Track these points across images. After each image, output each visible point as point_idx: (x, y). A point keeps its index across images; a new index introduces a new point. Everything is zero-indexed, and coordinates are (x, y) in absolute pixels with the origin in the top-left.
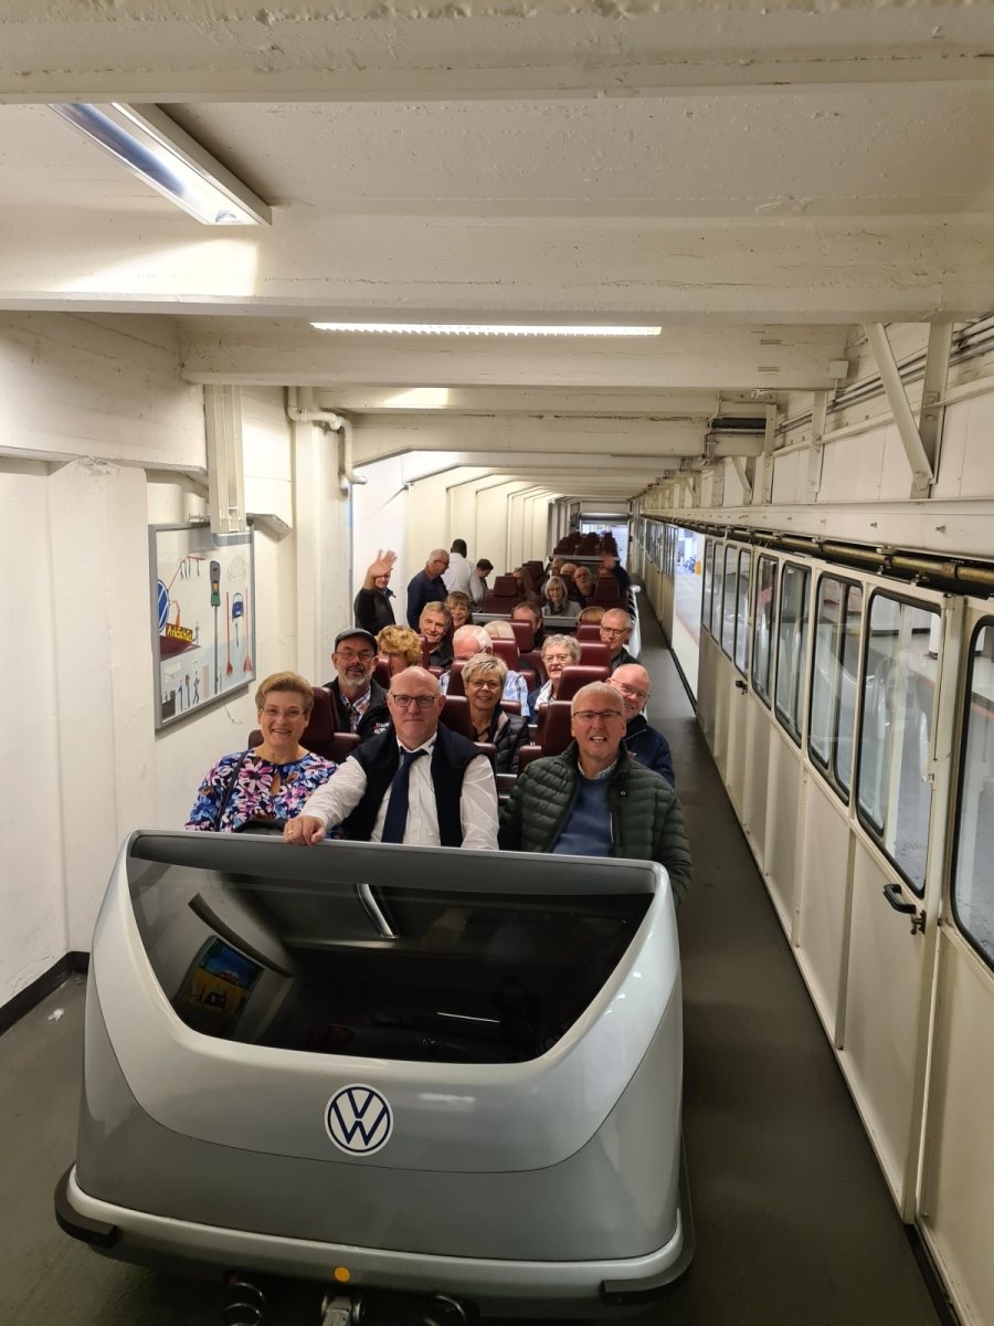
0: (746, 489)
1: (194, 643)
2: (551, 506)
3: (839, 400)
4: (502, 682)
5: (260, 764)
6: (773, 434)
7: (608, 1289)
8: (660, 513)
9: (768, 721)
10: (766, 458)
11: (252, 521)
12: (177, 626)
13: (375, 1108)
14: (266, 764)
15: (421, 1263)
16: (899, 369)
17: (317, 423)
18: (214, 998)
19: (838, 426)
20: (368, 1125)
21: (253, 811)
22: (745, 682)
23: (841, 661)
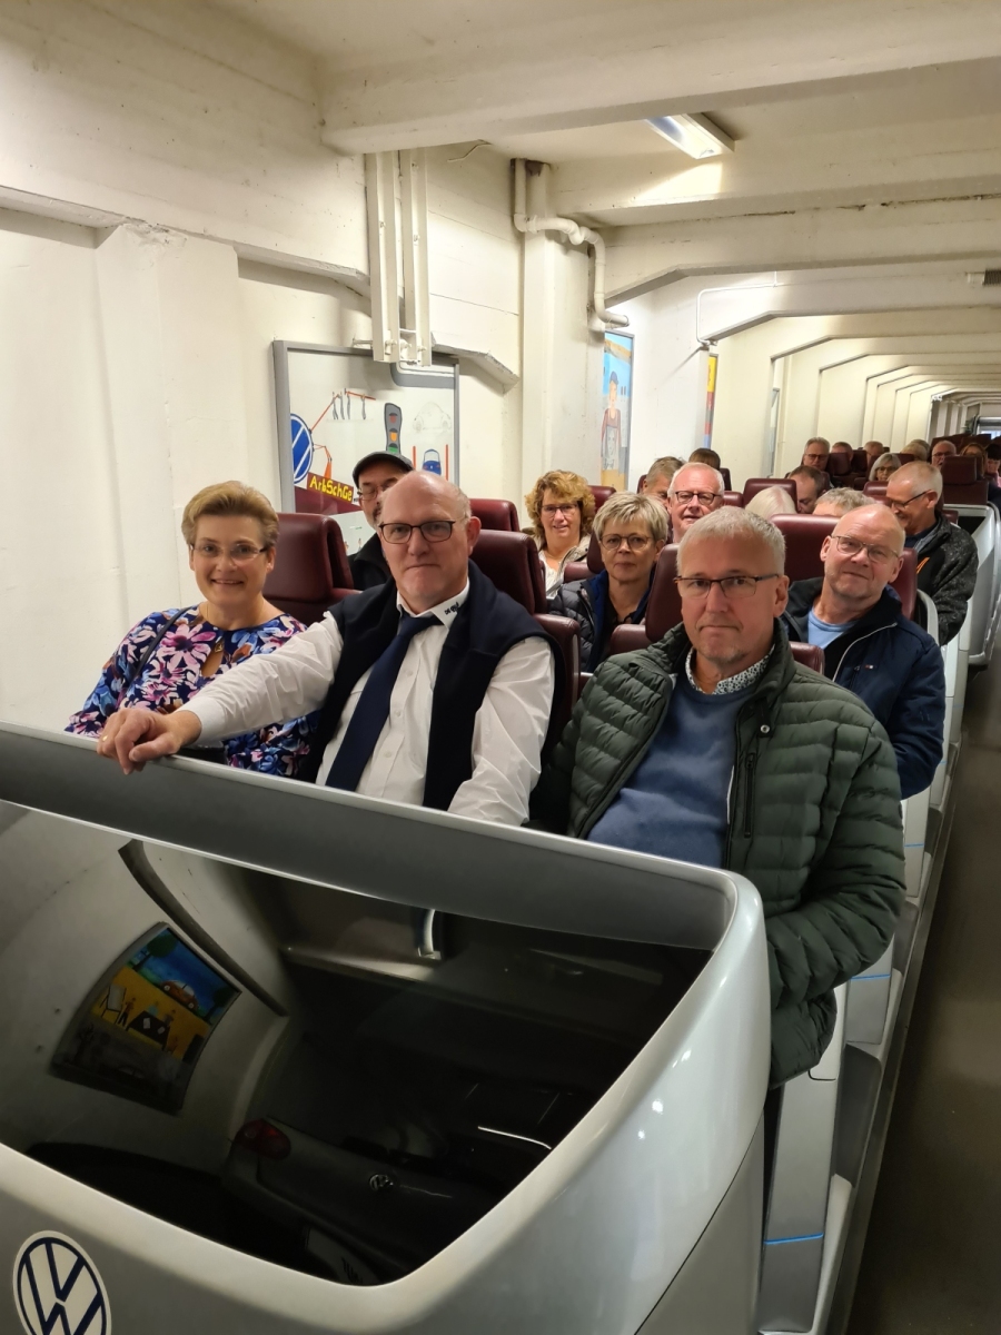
12: (327, 478)
17: (554, 235)
18: (147, 1023)
20: (74, 1317)
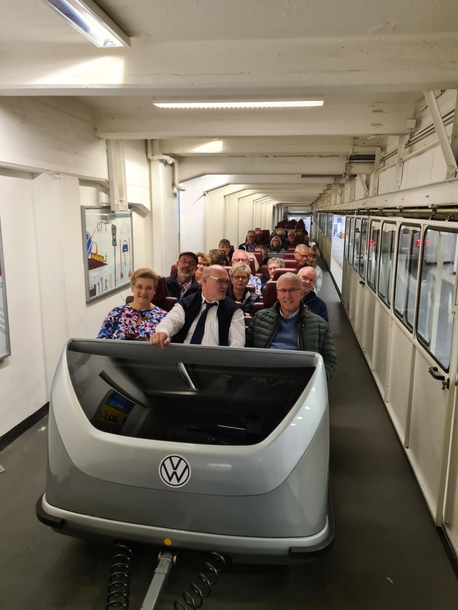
0: (365, 190)
1: (105, 263)
2: (274, 207)
3: (411, 140)
4: (248, 277)
5: (132, 311)
6: (379, 162)
7: (293, 551)
8: (325, 209)
9: (375, 298)
10: (375, 173)
11: (131, 206)
12: (96, 254)
13: (182, 465)
14: (135, 311)
15: (204, 537)
16: (443, 118)
17: (161, 161)
18: (112, 418)
19: (410, 152)
20: (179, 473)
21: (128, 333)
22: (364, 282)
23: (410, 271)
